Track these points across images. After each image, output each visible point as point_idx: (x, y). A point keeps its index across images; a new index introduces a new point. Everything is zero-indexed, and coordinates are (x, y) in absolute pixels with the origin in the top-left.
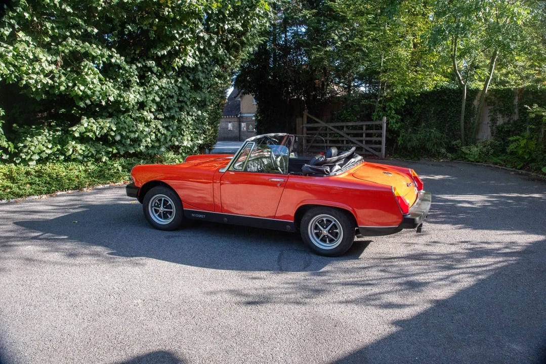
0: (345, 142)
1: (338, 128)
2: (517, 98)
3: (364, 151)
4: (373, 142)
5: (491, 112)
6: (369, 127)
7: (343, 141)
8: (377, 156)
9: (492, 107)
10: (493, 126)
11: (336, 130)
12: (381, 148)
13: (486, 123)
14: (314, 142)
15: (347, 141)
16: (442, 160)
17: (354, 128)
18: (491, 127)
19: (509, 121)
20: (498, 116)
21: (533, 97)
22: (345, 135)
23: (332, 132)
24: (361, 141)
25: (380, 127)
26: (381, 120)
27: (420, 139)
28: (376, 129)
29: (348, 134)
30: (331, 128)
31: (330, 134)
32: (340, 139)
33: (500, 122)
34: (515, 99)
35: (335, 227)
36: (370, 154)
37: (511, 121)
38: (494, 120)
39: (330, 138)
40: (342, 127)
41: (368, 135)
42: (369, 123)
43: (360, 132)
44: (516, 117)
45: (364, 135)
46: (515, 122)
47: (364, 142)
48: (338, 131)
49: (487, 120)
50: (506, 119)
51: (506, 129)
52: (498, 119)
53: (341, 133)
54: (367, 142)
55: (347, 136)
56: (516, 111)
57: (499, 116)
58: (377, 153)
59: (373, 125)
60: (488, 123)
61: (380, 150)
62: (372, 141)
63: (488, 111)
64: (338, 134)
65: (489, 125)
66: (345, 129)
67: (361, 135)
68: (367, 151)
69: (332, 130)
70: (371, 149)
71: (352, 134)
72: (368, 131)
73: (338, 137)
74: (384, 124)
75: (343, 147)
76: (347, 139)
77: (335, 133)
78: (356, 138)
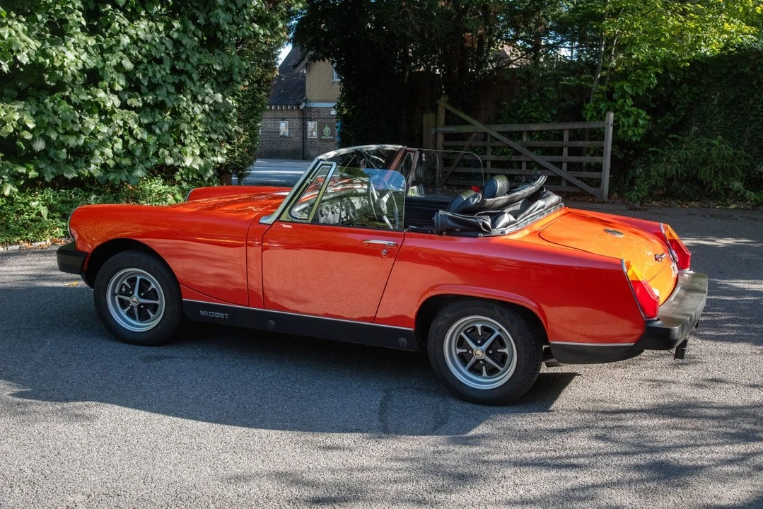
0: (524, 165)
1: (510, 135)
3: (564, 184)
4: (584, 165)
6: (576, 135)
7: (520, 163)
8: (591, 196)
11: (506, 140)
12: (600, 179)
14: (458, 165)
15: (527, 162)
16: (733, 206)
17: (544, 135)
22: (525, 151)
23: (498, 143)
24: (559, 165)
25: (599, 135)
26: (602, 118)
27: (687, 159)
28: (591, 139)
29: (531, 149)
30: (495, 134)
31: (492, 147)
32: (514, 158)
35: (500, 342)
36: (578, 191)
39: (494, 158)
40: (519, 135)
41: (574, 151)
42: (577, 126)
43: (557, 144)
45: (565, 151)
47: (565, 166)
48: (511, 143)
53: (516, 145)
54: (572, 167)
55: (528, 153)
58: (592, 190)
59: (584, 129)
61: (597, 183)
62: (581, 163)
64: (510, 147)
66: (525, 139)
67: (559, 151)
68: (570, 184)
69: (497, 140)
70: (579, 181)
71: (540, 148)
72: (580, 143)
73: (510, 155)
74: (608, 128)
75: (521, 175)
76: (529, 160)
77: (504, 147)
78: (549, 158)
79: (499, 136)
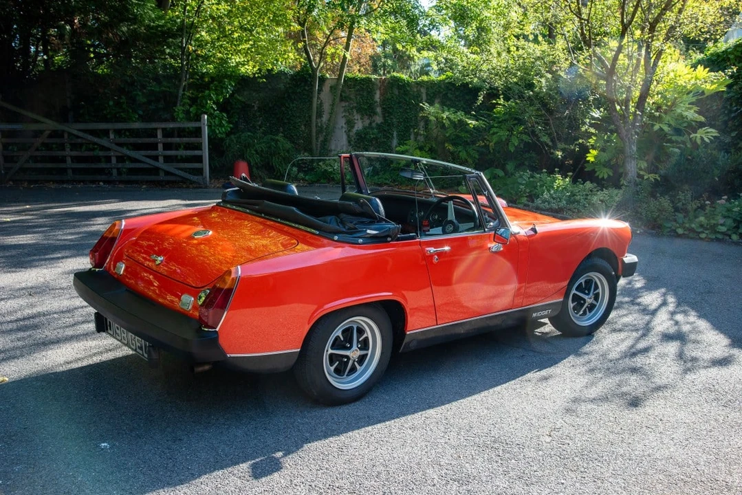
0: (114, 160)
1: (93, 132)
2: (378, 93)
3: (162, 174)
5: (345, 111)
6: (167, 133)
7: (108, 159)
8: (194, 182)
9: (347, 104)
10: (349, 131)
11: (90, 137)
12: (202, 168)
13: (340, 127)
14: (27, 161)
15: (118, 157)
17: (135, 133)
18: (348, 132)
19: (370, 124)
20: (356, 117)
21: (399, 92)
22: (114, 147)
23: (80, 141)
24: (156, 158)
25: (198, 132)
26: (198, 120)
28: (178, 137)
29: (121, 145)
30: (75, 132)
31: (71, 144)
32: (101, 153)
33: (359, 126)
34: (375, 94)
36: (178, 179)
37: (374, 125)
38: (350, 124)
39: (74, 153)
40: (106, 133)
41: (167, 147)
43: (152, 140)
44: (379, 119)
45: (160, 146)
46: (379, 126)
47: (161, 159)
48: (96, 140)
49: (342, 122)
50: (367, 122)
51: (372, 136)
52: (356, 121)
53: (104, 142)
54: (168, 159)
55: (119, 149)
56: (379, 110)
57: (357, 116)
58: (194, 178)
59: (173, 129)
60: (342, 127)
61: (200, 172)
62: (177, 156)
63: (342, 110)
64: (95, 144)
65: (344, 130)
66: (112, 136)
67: (154, 147)
68: (167, 173)
69: (78, 137)
70: (180, 171)
71: (131, 144)
72: (169, 140)
73: (97, 151)
74: (204, 128)
75: (111, 169)
76: (120, 154)
77: (89, 144)
78: (143, 152)
79: (81, 134)
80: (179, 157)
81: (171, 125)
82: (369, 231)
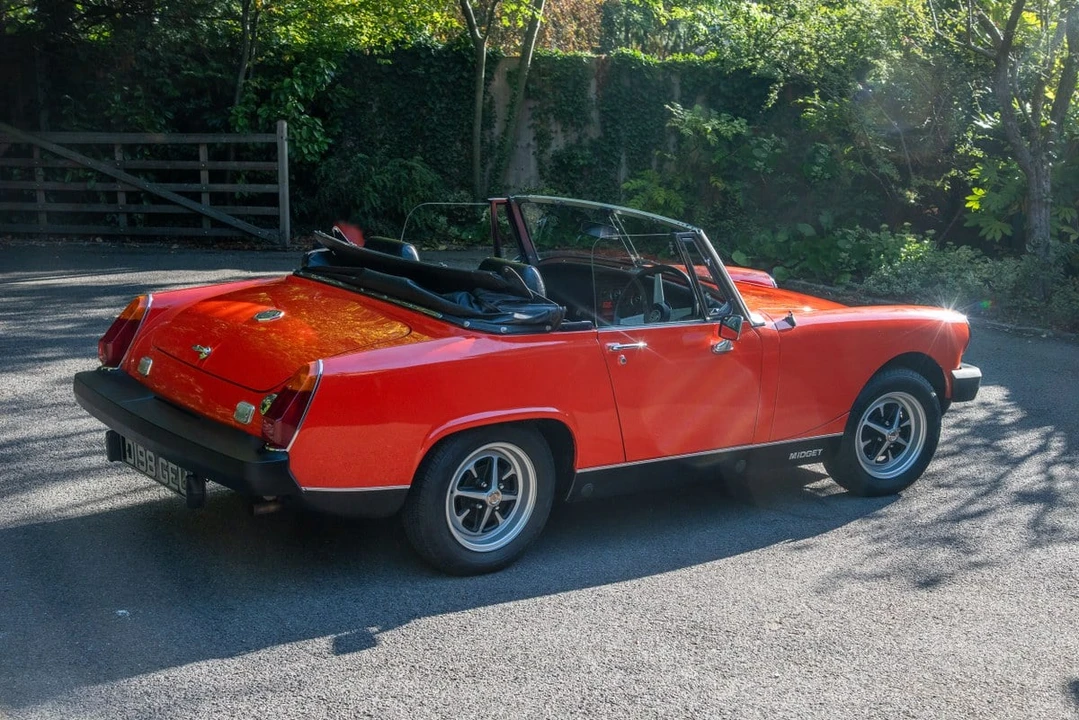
0: (122, 198)
1: (84, 149)
2: (593, 83)
5: (534, 116)
6: (218, 154)
7: (112, 197)
8: (264, 240)
9: (537, 103)
10: (542, 152)
11: (78, 157)
12: (278, 216)
13: (524, 145)
15: (129, 194)
16: (443, 247)
17: (155, 151)
18: (539, 155)
19: (579, 140)
20: (553, 128)
21: (632, 83)
22: (122, 175)
23: (61, 163)
24: (196, 197)
25: (270, 152)
29: (134, 172)
30: (54, 148)
31: (45, 169)
32: (100, 187)
33: (558, 143)
34: (589, 85)
36: (235, 234)
37: (585, 142)
38: (542, 138)
39: (51, 185)
40: (107, 150)
41: (216, 176)
43: (190, 165)
44: (594, 132)
45: (204, 175)
46: (594, 146)
47: (205, 198)
48: (90, 162)
49: (527, 137)
50: (573, 137)
51: (581, 162)
52: (553, 135)
53: (104, 166)
54: (218, 199)
55: (130, 178)
56: (595, 115)
57: (555, 127)
58: (263, 233)
59: (227, 145)
60: (529, 145)
61: (273, 222)
62: (233, 194)
63: (529, 114)
64: (89, 169)
65: (532, 151)
66: (118, 156)
67: (194, 176)
68: (216, 223)
69: (58, 157)
70: (238, 220)
71: (151, 171)
72: (221, 165)
73: (93, 182)
74: (283, 144)
75: (117, 214)
76: (134, 189)
77: (78, 169)
78: (174, 186)
79: (63, 151)
80: (237, 196)
81: (224, 139)
82: (517, 316)
